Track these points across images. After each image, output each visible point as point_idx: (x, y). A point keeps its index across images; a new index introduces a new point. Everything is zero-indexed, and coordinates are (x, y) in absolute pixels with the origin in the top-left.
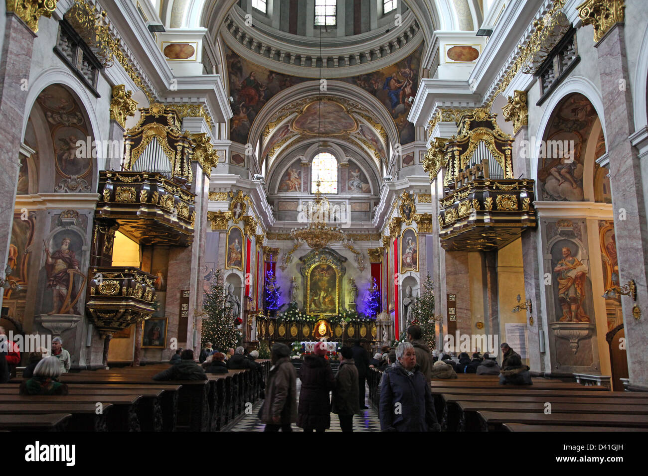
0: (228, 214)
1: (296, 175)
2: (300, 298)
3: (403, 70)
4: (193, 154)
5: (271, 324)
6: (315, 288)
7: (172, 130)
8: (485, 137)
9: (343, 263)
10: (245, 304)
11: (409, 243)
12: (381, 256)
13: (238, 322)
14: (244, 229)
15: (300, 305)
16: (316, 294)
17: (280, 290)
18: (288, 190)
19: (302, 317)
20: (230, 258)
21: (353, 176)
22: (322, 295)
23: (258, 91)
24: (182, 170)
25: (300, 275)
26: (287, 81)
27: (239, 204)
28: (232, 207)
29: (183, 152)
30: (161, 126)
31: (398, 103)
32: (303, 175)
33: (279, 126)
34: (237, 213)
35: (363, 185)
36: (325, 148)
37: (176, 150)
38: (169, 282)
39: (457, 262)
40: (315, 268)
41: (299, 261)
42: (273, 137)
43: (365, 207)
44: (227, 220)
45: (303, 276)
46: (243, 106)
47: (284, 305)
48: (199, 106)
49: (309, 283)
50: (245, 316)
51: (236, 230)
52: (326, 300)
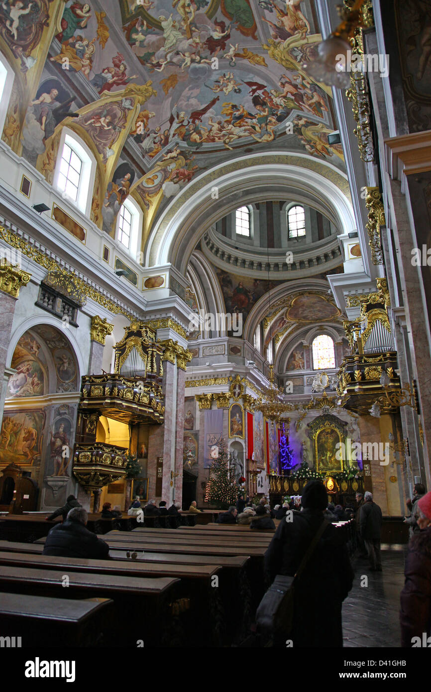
0: (228, 394)
1: (300, 356)
2: (310, 459)
4: (163, 355)
5: (286, 481)
6: (322, 449)
7: (144, 340)
8: (380, 317)
9: (345, 427)
10: (247, 466)
13: (241, 480)
14: (243, 405)
15: (311, 465)
16: (324, 455)
17: (293, 453)
18: (293, 369)
19: (312, 474)
20: (232, 429)
22: (328, 455)
23: (247, 296)
24: (152, 369)
25: (308, 439)
26: (269, 285)
27: (237, 386)
28: (232, 388)
29: (152, 355)
30: (137, 338)
32: (305, 355)
33: (276, 318)
34: (237, 393)
36: (322, 331)
37: (148, 354)
38: (149, 452)
39: (369, 425)
40: (321, 433)
41: (308, 428)
42: (271, 328)
44: (228, 400)
45: (312, 440)
46: (236, 308)
47: (297, 465)
48: (168, 319)
49: (316, 445)
50: (247, 476)
51: (236, 407)
52: (332, 459)
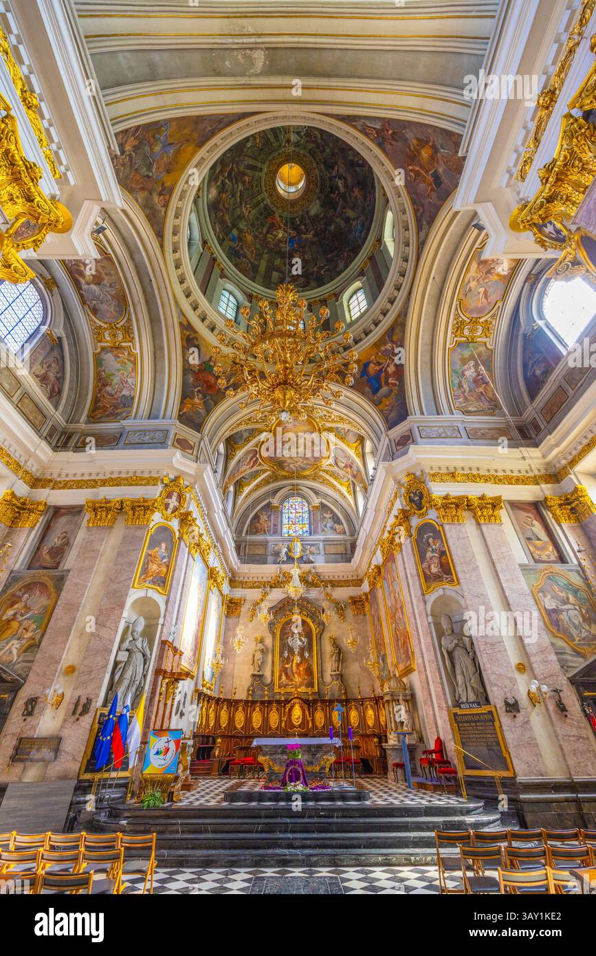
0: (154, 501)
1: (265, 518)
3: (383, 348)
5: (225, 707)
9: (320, 616)
10: (161, 657)
11: (429, 544)
12: (366, 604)
14: (179, 530)
16: (288, 660)
18: (256, 533)
20: (145, 571)
21: (325, 518)
22: (295, 661)
27: (175, 494)
31: (380, 387)
35: (337, 526)
36: (295, 492)
43: (341, 549)
44: (152, 512)
45: (272, 634)
46: (199, 391)
51: (164, 530)
52: (301, 669)
